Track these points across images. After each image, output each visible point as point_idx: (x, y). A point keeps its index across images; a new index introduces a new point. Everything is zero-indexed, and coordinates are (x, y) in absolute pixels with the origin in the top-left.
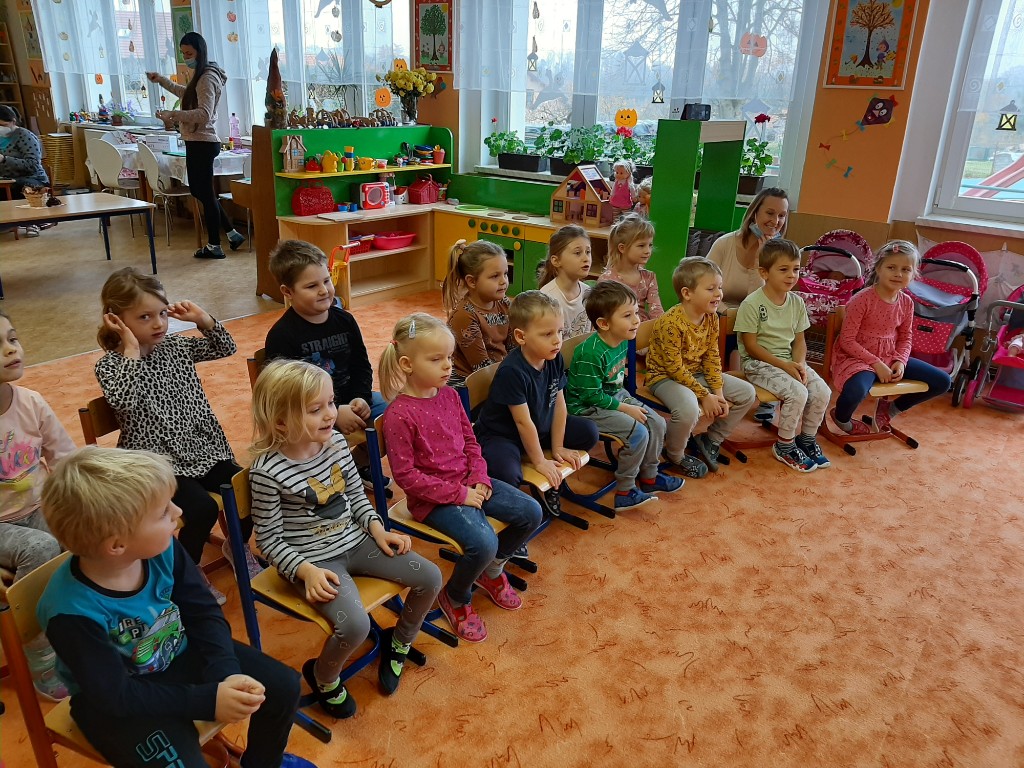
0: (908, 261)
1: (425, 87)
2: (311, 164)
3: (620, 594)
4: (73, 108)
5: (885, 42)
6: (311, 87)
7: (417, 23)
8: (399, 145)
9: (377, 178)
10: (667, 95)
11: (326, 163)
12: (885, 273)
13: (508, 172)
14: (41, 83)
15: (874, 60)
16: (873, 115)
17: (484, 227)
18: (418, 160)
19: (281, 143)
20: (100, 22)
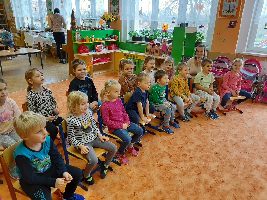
0: (240, 64)
1: (112, 19)
2: (83, 40)
3: (164, 152)
4: (21, 26)
5: (234, 6)
6: (83, 20)
7: (110, 2)
8: (106, 35)
9: (100, 43)
10: (176, 21)
11: (86, 40)
12: (234, 67)
13: (134, 41)
14: (13, 20)
15: (231, 11)
16: (231, 25)
17: (128, 56)
18: (111, 38)
19: (75, 34)
20: (27, 3)
